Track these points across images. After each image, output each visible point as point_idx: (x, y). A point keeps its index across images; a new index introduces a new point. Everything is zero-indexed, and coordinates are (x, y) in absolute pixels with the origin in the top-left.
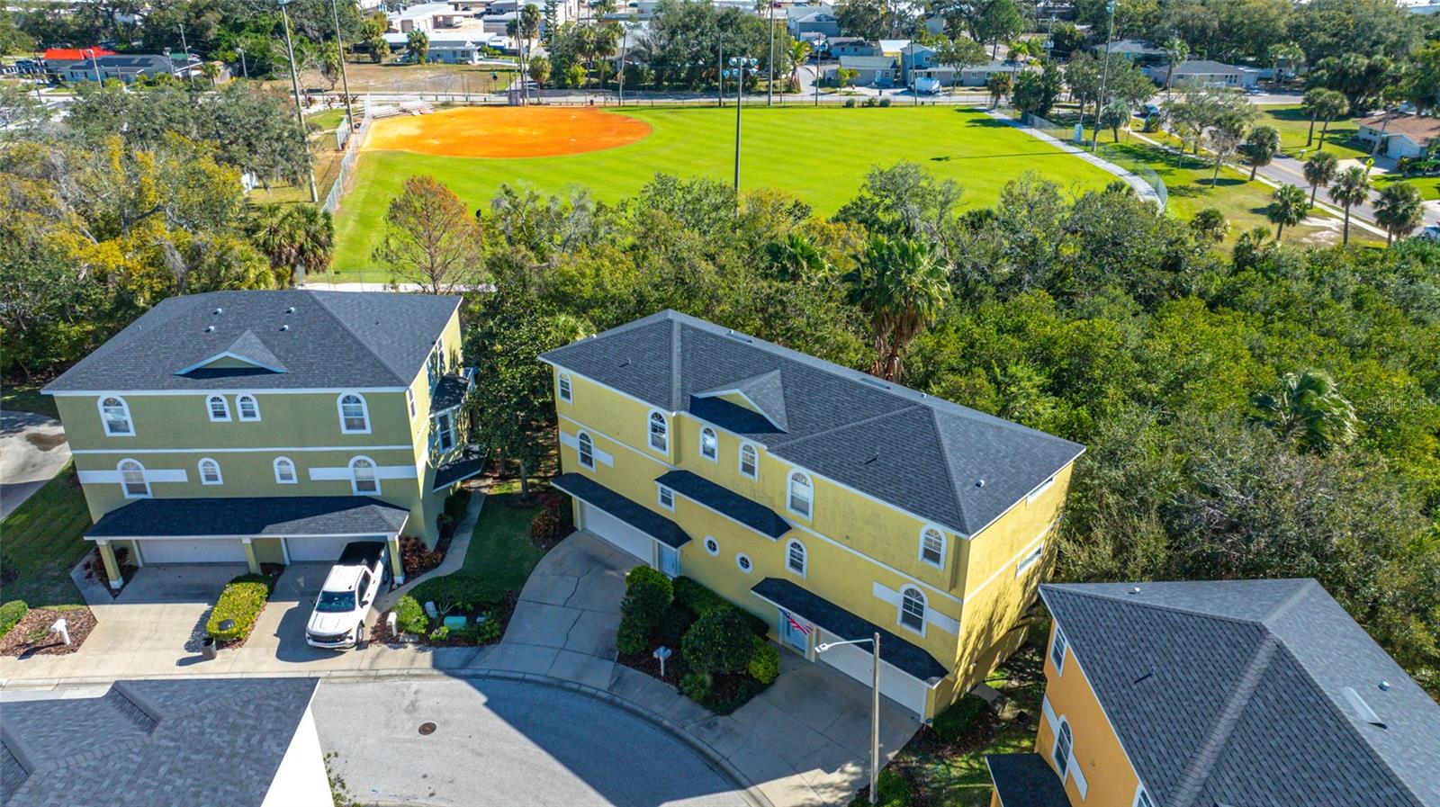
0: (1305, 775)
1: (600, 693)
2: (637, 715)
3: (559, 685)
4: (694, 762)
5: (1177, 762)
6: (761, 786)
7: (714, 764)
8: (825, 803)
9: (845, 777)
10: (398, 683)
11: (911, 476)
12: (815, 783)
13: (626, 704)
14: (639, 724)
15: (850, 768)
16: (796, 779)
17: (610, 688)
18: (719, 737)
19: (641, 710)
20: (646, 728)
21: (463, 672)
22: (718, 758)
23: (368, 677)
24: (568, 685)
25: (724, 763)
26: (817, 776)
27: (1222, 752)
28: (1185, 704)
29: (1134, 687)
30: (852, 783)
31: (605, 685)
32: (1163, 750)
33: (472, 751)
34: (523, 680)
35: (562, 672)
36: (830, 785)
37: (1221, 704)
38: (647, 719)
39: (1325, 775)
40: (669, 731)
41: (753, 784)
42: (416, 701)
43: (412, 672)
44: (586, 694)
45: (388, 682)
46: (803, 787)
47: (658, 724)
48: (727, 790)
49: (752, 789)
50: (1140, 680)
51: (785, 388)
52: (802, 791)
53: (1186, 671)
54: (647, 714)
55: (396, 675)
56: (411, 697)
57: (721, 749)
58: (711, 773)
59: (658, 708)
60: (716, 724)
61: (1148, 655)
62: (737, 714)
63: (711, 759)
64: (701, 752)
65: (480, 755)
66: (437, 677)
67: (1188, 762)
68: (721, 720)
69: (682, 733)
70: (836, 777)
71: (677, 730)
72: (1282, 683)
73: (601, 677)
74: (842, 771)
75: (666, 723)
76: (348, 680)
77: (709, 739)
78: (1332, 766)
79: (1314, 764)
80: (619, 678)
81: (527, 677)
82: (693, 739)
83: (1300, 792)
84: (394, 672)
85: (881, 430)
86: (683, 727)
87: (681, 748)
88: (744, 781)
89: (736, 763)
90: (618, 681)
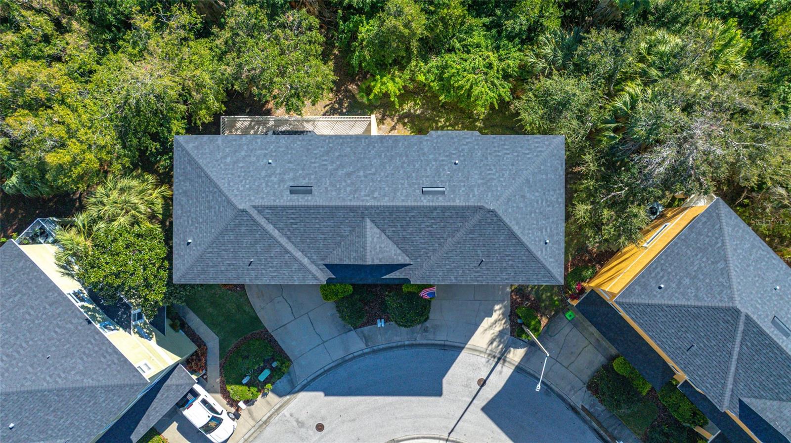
0: (772, 379)
1: (365, 351)
2: (391, 348)
3: (343, 362)
4: (436, 352)
5: (720, 386)
6: (469, 343)
7: (444, 347)
8: (500, 331)
9: (498, 312)
10: (277, 418)
11: (511, 263)
12: (489, 324)
13: (381, 347)
14: (397, 352)
15: (497, 307)
16: (480, 329)
17: (367, 345)
18: (434, 333)
19: (390, 345)
20: (401, 352)
21: (296, 389)
22: (443, 343)
23: (261, 426)
24: (347, 358)
25: (447, 343)
26: (487, 322)
27: (735, 375)
28: (714, 358)
29: (688, 353)
30: (503, 314)
31: (363, 346)
32: (712, 382)
33: (350, 421)
34: (326, 371)
35: (338, 354)
36: (496, 322)
37: (730, 354)
38: (397, 347)
39: (780, 377)
41: (466, 344)
42: (298, 419)
43: (276, 408)
44: (359, 356)
45: (273, 421)
46: (486, 330)
47: (404, 346)
48: (459, 354)
49: (467, 346)
50: (689, 349)
51: (383, 231)
52: (488, 332)
53: (708, 340)
54: (394, 345)
55: (271, 415)
56: (292, 420)
57: (441, 337)
58: (447, 352)
59: (396, 338)
60: (427, 327)
61: (688, 335)
62: (431, 316)
63: (440, 345)
65: (354, 420)
66: (289, 401)
67: (724, 385)
68: (427, 324)
69: (418, 342)
70: (496, 316)
71: (414, 342)
72: (752, 336)
73: (356, 343)
74: (495, 311)
75: (406, 343)
76: (255, 435)
77: (431, 337)
78: (782, 373)
79: (774, 373)
80: (365, 337)
81: (326, 368)
82: (425, 342)
83: (771, 386)
84: (269, 414)
85: (472, 239)
86: (416, 340)
87: (424, 350)
88: (462, 345)
89: (452, 340)
90: (366, 339)
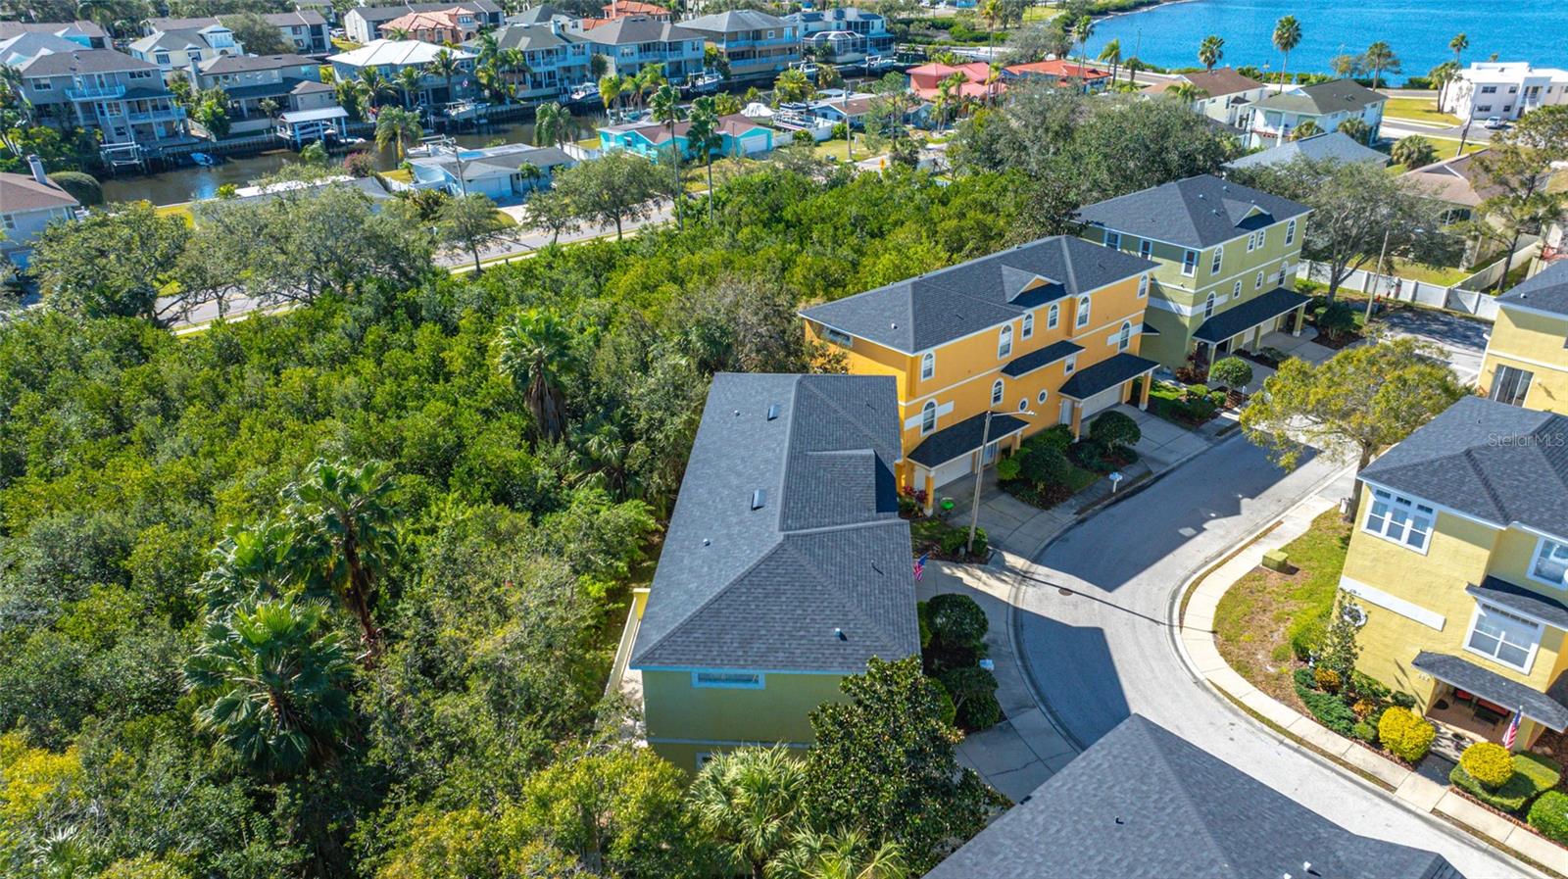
1: (1045, 711)
7: (1017, 623)
8: (981, 571)
9: (955, 571)
12: (975, 580)
13: (1033, 692)
14: (1039, 676)
15: (947, 571)
16: (983, 588)
17: (1034, 707)
18: (996, 633)
19: (1027, 682)
20: (1038, 671)
22: (1011, 627)
24: (1061, 731)
25: (1011, 621)
26: (969, 582)
30: (956, 567)
36: (969, 575)
38: (1029, 675)
40: (1022, 657)
41: (1008, 605)
44: (1055, 717)
46: (984, 584)
47: (1025, 667)
48: (1026, 611)
49: (1011, 602)
54: (1026, 677)
57: (1004, 628)
58: (1024, 621)
59: (1014, 672)
63: (1016, 630)
64: (1016, 636)
70: (961, 574)
73: (1031, 719)
74: (951, 572)
75: (1019, 663)
77: (1004, 639)
80: (1019, 709)
87: (1026, 646)
88: (1011, 610)
89: (1004, 617)
